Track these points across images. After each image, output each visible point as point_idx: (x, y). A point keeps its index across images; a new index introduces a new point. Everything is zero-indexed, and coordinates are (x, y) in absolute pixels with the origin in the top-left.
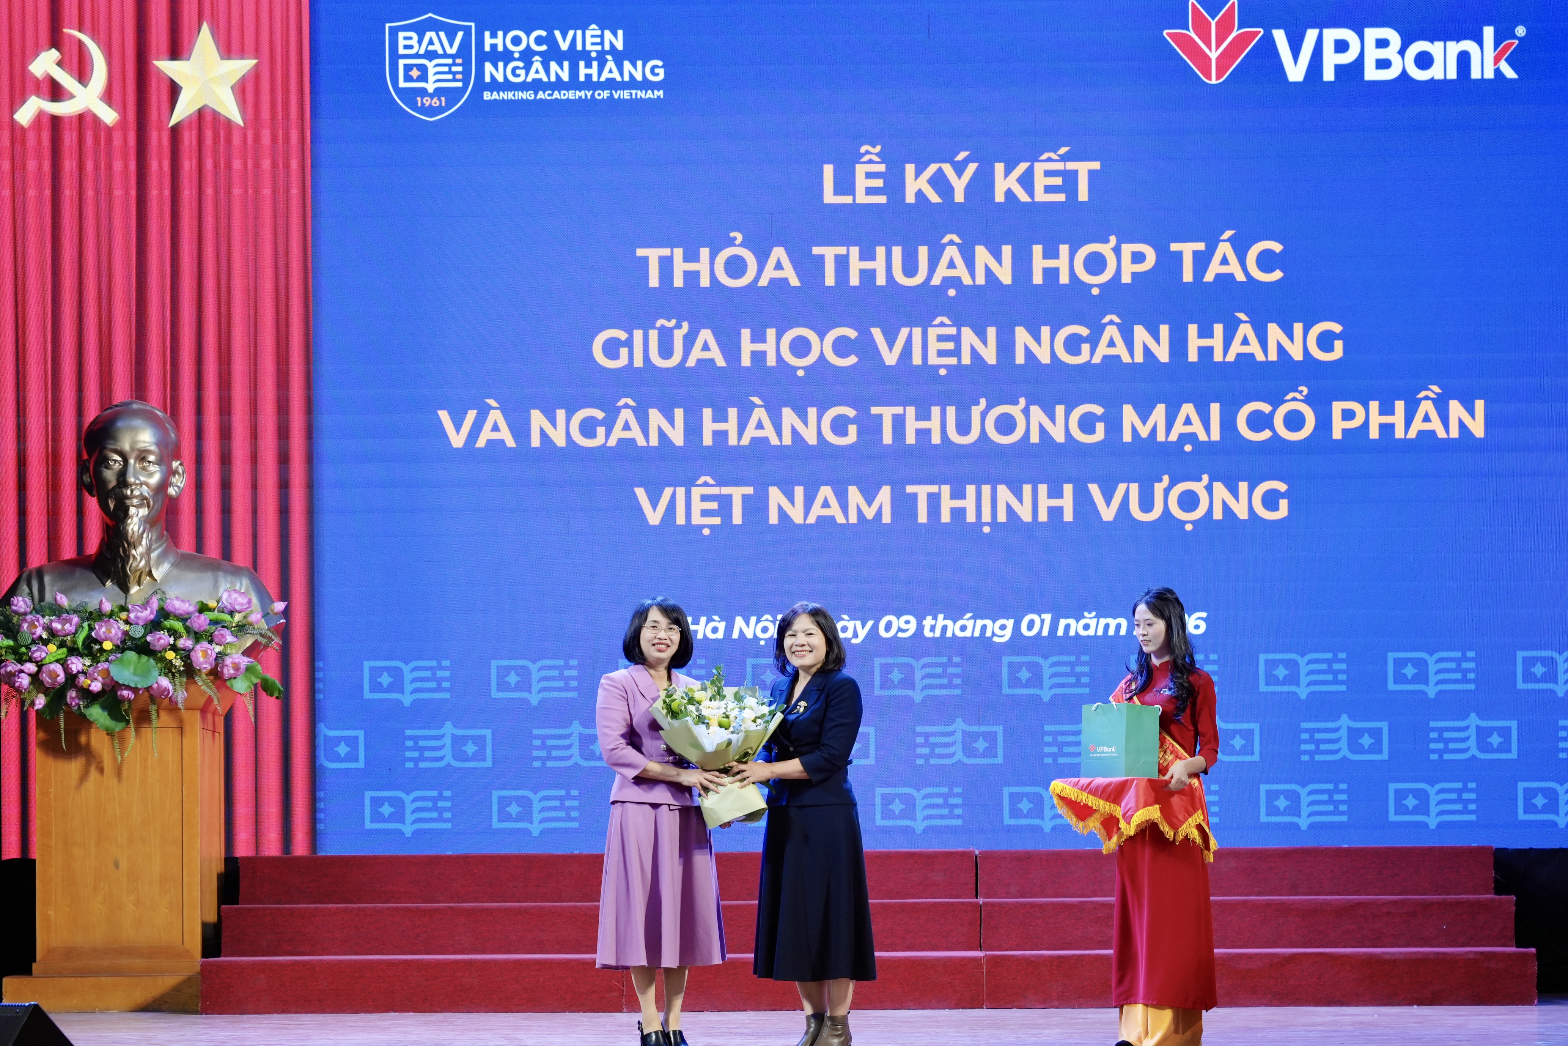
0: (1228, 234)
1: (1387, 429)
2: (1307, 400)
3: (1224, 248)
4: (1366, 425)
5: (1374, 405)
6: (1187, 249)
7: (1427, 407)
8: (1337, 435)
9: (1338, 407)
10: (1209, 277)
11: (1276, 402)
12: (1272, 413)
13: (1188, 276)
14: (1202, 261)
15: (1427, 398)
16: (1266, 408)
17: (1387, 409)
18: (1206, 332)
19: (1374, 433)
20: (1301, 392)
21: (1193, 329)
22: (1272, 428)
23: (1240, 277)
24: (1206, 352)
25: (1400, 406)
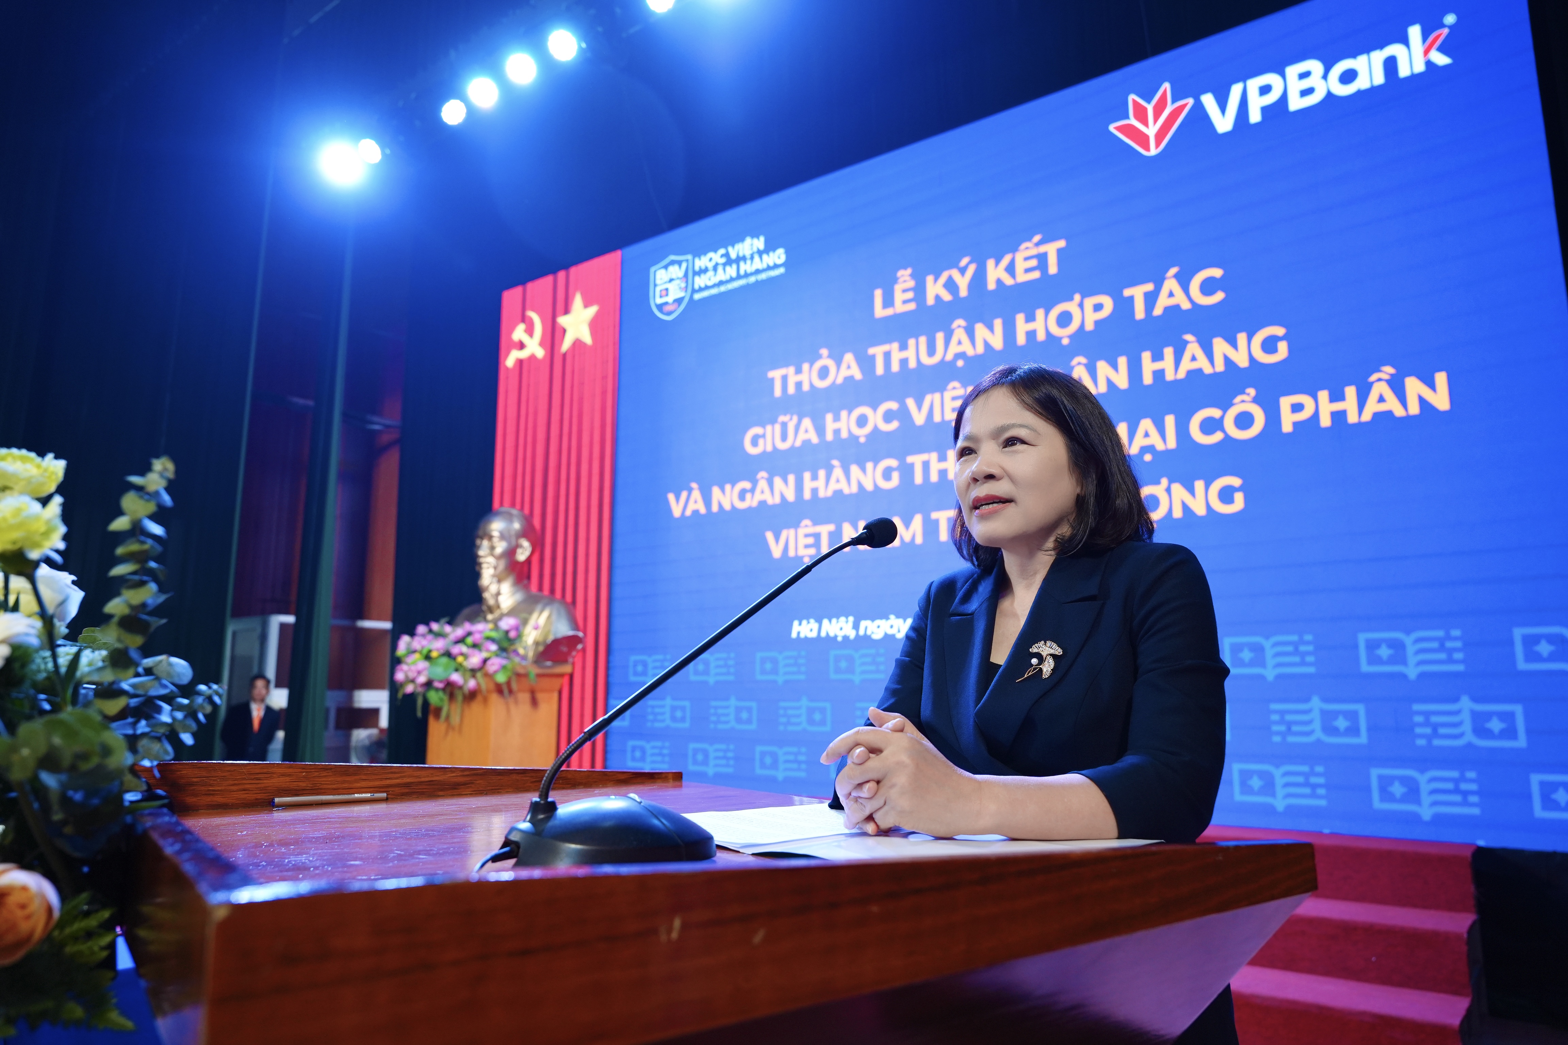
0: (1173, 271)
1: (1339, 417)
2: (1255, 400)
3: (1171, 284)
4: (1316, 415)
5: (1323, 395)
6: (1137, 293)
7: (1380, 388)
8: (1287, 427)
9: (1286, 403)
10: (1158, 311)
11: (1225, 406)
12: (1222, 417)
13: (1140, 313)
14: (1151, 299)
15: (1379, 380)
16: (1216, 413)
17: (1337, 396)
18: (1158, 357)
19: (1325, 421)
20: (1248, 394)
21: (1146, 356)
22: (1223, 430)
23: (1186, 305)
24: (1159, 375)
25: (1351, 392)
